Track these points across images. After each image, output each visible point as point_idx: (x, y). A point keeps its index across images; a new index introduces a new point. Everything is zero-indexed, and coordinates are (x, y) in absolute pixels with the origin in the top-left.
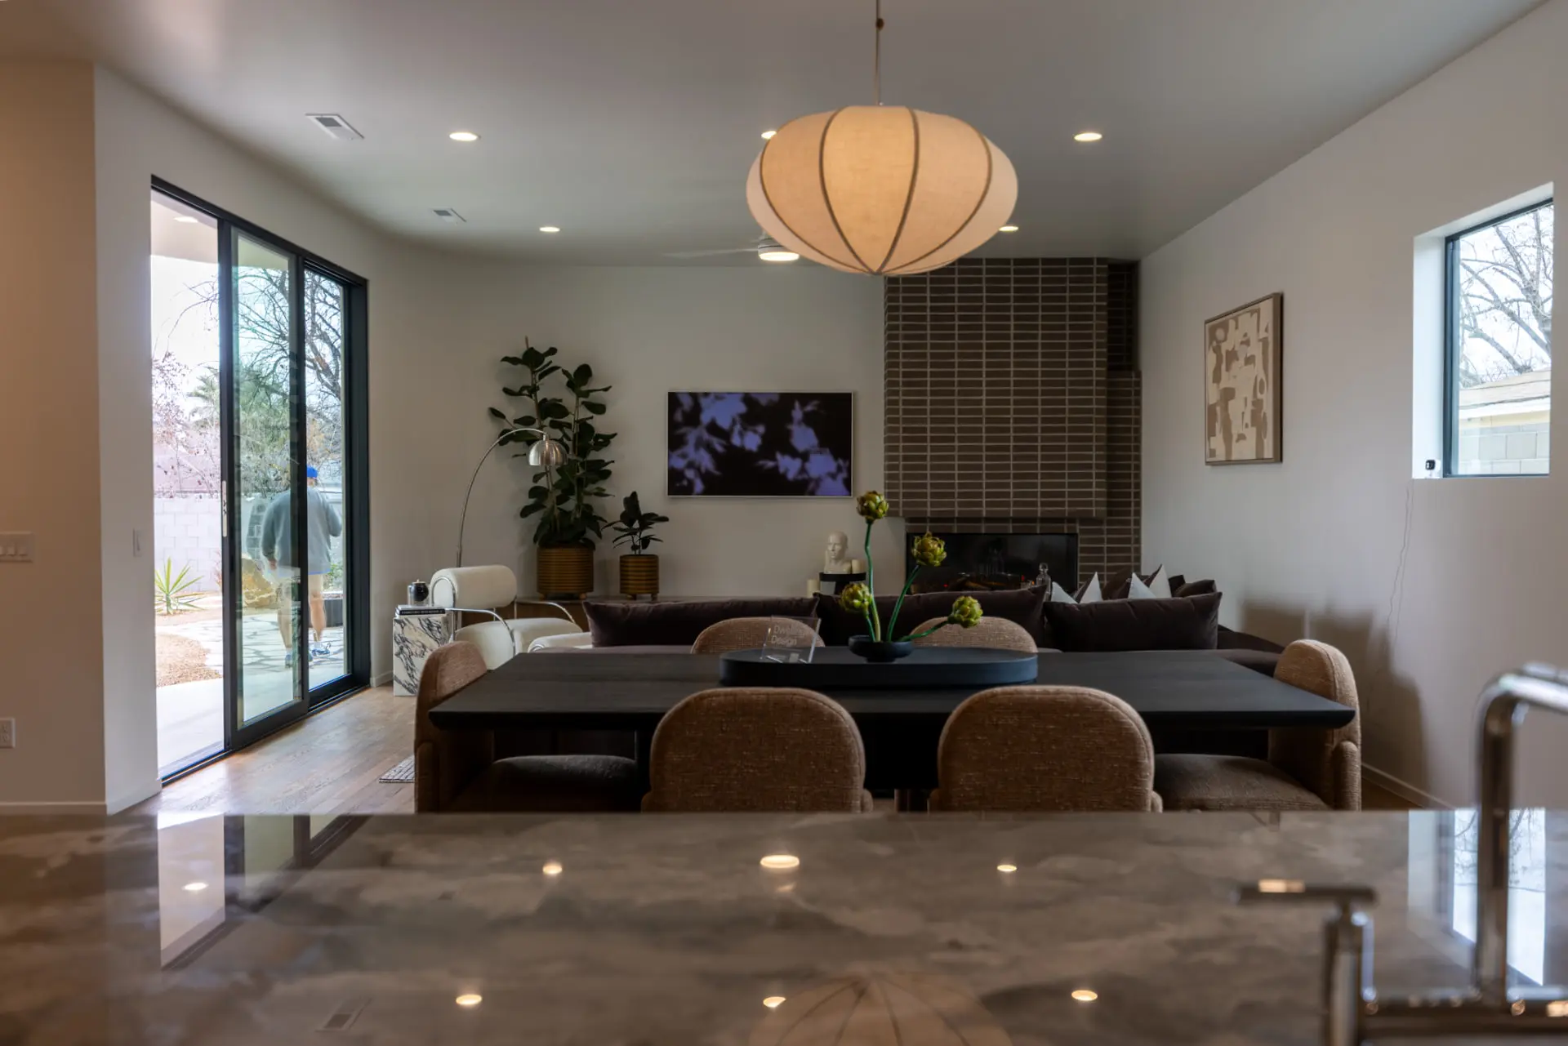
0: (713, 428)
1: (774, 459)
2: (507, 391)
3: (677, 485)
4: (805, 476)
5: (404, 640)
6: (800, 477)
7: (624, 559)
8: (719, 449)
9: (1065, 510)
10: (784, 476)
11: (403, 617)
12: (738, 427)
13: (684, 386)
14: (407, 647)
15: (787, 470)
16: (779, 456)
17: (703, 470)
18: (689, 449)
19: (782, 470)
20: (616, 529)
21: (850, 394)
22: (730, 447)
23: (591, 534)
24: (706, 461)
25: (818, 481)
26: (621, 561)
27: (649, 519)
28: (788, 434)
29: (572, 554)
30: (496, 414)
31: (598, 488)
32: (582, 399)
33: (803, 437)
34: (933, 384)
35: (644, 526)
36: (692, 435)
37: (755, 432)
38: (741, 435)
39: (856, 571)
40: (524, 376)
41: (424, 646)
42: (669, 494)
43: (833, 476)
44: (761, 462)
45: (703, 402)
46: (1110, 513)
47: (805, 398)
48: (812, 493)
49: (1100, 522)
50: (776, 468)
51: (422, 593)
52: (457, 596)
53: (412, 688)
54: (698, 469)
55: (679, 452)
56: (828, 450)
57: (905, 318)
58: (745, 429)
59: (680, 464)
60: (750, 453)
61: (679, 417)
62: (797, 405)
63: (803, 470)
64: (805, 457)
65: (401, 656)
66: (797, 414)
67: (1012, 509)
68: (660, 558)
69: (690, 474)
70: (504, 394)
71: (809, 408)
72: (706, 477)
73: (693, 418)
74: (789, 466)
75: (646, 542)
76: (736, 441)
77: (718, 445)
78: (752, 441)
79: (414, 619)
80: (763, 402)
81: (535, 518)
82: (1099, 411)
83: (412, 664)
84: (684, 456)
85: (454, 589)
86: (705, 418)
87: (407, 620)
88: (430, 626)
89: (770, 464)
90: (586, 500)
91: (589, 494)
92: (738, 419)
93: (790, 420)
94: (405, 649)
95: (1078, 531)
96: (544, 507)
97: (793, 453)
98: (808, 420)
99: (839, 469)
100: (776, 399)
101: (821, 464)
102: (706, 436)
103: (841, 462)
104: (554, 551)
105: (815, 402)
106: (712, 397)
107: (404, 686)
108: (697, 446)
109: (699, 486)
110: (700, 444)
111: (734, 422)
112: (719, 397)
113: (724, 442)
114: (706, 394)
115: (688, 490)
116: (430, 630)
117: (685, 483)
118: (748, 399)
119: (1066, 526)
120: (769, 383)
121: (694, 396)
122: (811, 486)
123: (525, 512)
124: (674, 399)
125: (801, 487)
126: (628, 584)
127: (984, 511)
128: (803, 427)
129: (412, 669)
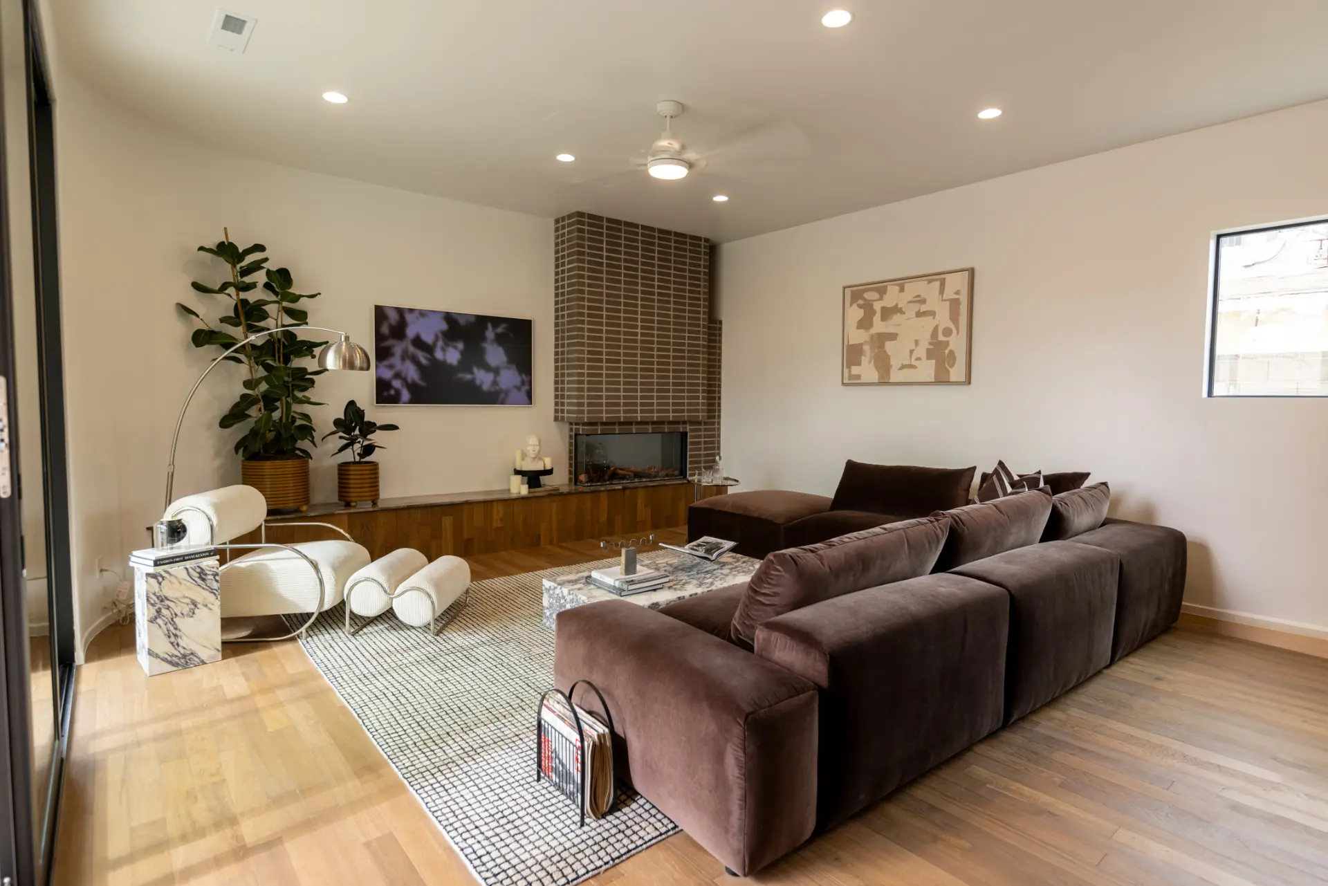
0: (418, 342)
1: (472, 373)
2: (196, 286)
3: (385, 394)
4: (497, 388)
5: (162, 599)
6: (493, 389)
7: (343, 468)
8: (424, 361)
9: (684, 416)
10: (479, 388)
11: (160, 569)
12: (440, 343)
13: (393, 299)
14: (168, 608)
15: (482, 382)
16: (475, 370)
17: (409, 380)
18: (396, 360)
19: (478, 382)
20: (341, 437)
21: (530, 321)
22: (433, 360)
23: (304, 444)
24: (412, 373)
25: (507, 393)
26: (339, 470)
27: (369, 428)
28: (482, 352)
29: (289, 465)
30: (185, 310)
31: (304, 396)
32: (285, 304)
33: (495, 354)
34: (608, 317)
35: (364, 434)
36: (398, 348)
37: (456, 348)
38: (444, 350)
39: (548, 467)
40: (224, 271)
41: (194, 603)
42: (377, 403)
43: (518, 388)
44: (460, 375)
45: (409, 317)
46: (709, 417)
47: (496, 321)
48: (503, 403)
49: (699, 423)
50: (473, 380)
51: (177, 531)
52: (216, 529)
53: (175, 659)
54: (404, 380)
55: (386, 363)
56: (514, 367)
58: (446, 345)
59: (387, 374)
60: (451, 366)
61: (385, 330)
62: (490, 326)
63: (495, 383)
64: (496, 371)
65: (159, 621)
66: (490, 334)
67: (656, 415)
68: (380, 466)
69: (397, 384)
70: (192, 289)
71: (500, 330)
72: (412, 387)
73: (399, 331)
74: (483, 379)
75: (369, 450)
76: (439, 355)
77: (422, 358)
78: (452, 355)
79: (178, 569)
80: (462, 321)
81: (239, 431)
83: (176, 629)
84: (391, 367)
85: (209, 519)
86: (411, 332)
87: (166, 572)
88: (202, 575)
89: (468, 377)
90: (297, 408)
91: (301, 402)
92: (440, 336)
93: (484, 338)
94: (164, 611)
95: (688, 430)
96: (249, 416)
97: (487, 368)
98: (500, 339)
99: (523, 383)
100: (473, 320)
101: (509, 378)
102: (411, 349)
103: (524, 376)
104: (268, 464)
105: (504, 325)
106: (417, 312)
107: (164, 660)
108: (403, 359)
109: (406, 395)
110: (405, 356)
111: (437, 339)
112: (423, 314)
113: (428, 356)
114: (411, 310)
115: (395, 399)
116: (203, 580)
117: (392, 392)
118: (449, 318)
119: (681, 426)
120: (468, 305)
121: (400, 311)
122: (502, 396)
123: (226, 422)
124: (380, 313)
125: (493, 398)
126: (350, 492)
127: (639, 416)
128: (495, 345)
129: (176, 636)
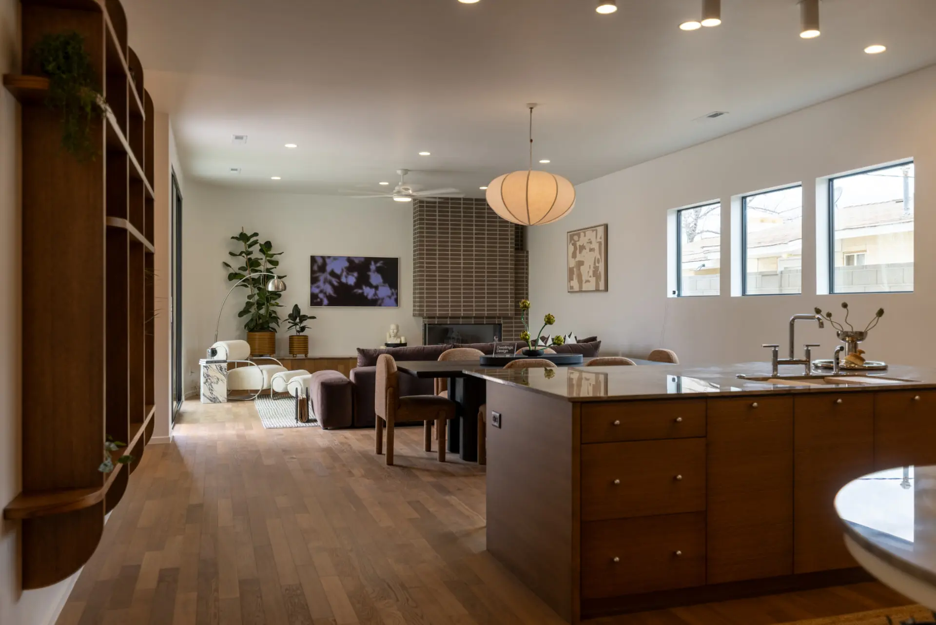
0: (333, 274)
1: (361, 288)
2: (231, 254)
3: (315, 301)
4: (376, 297)
5: (208, 376)
6: (374, 298)
8: (336, 284)
9: (497, 313)
10: (366, 298)
11: (208, 365)
12: (344, 274)
13: (319, 252)
14: (210, 379)
15: (367, 295)
16: (364, 287)
17: (328, 294)
18: (321, 283)
19: (365, 294)
20: (289, 322)
21: (397, 258)
22: (341, 283)
23: (273, 325)
24: (329, 290)
25: (383, 299)
26: (290, 339)
27: (304, 318)
28: (368, 277)
29: (265, 335)
30: (226, 265)
31: (276, 303)
32: (268, 258)
33: (375, 278)
34: (440, 255)
35: (301, 322)
36: (322, 277)
37: (353, 275)
38: (346, 277)
39: (403, 342)
40: (242, 246)
41: (218, 379)
42: (311, 305)
43: (390, 297)
44: (355, 290)
45: (328, 261)
46: (516, 314)
47: (376, 260)
48: (380, 305)
49: (511, 318)
50: (363, 293)
51: (214, 352)
52: (228, 355)
53: (212, 399)
54: (325, 293)
55: (316, 285)
56: (387, 285)
57: (427, 224)
58: (348, 274)
59: (316, 291)
60: (350, 286)
61: (316, 268)
62: (373, 263)
63: (375, 294)
64: (376, 288)
65: (207, 383)
66: (373, 267)
67: (474, 312)
68: (309, 337)
69: (321, 296)
70: (230, 255)
71: (378, 265)
72: (329, 297)
73: (322, 268)
74: (369, 292)
75: (303, 329)
76: (344, 280)
77: (335, 282)
78: (351, 280)
79: (213, 366)
80: (357, 261)
81: (247, 318)
82: (511, 269)
83: (212, 387)
84: (318, 287)
85: (226, 351)
86: (329, 268)
87: (209, 366)
88: (221, 369)
89: (360, 291)
90: (272, 308)
91: (273, 305)
92: (345, 270)
93: (369, 270)
94: (209, 380)
95: (502, 323)
96: (250, 312)
97: (371, 286)
98: (379, 270)
99: (393, 294)
100: (363, 260)
101: (384, 291)
102: (329, 277)
103: (393, 290)
104: (257, 333)
105: (382, 262)
106: (331, 258)
107: (208, 398)
108: (324, 283)
109: (326, 301)
110: (325, 281)
111: (343, 270)
112: (335, 258)
113: (338, 281)
114: (329, 257)
115: (320, 304)
116: (221, 371)
117: (319, 300)
118: (350, 260)
119: (497, 320)
120: (360, 252)
121: (323, 258)
122: (379, 302)
123: (241, 314)
124: (313, 259)
125: (374, 302)
126: (293, 350)
127: (462, 313)
128: (376, 273)
129: (212, 390)
